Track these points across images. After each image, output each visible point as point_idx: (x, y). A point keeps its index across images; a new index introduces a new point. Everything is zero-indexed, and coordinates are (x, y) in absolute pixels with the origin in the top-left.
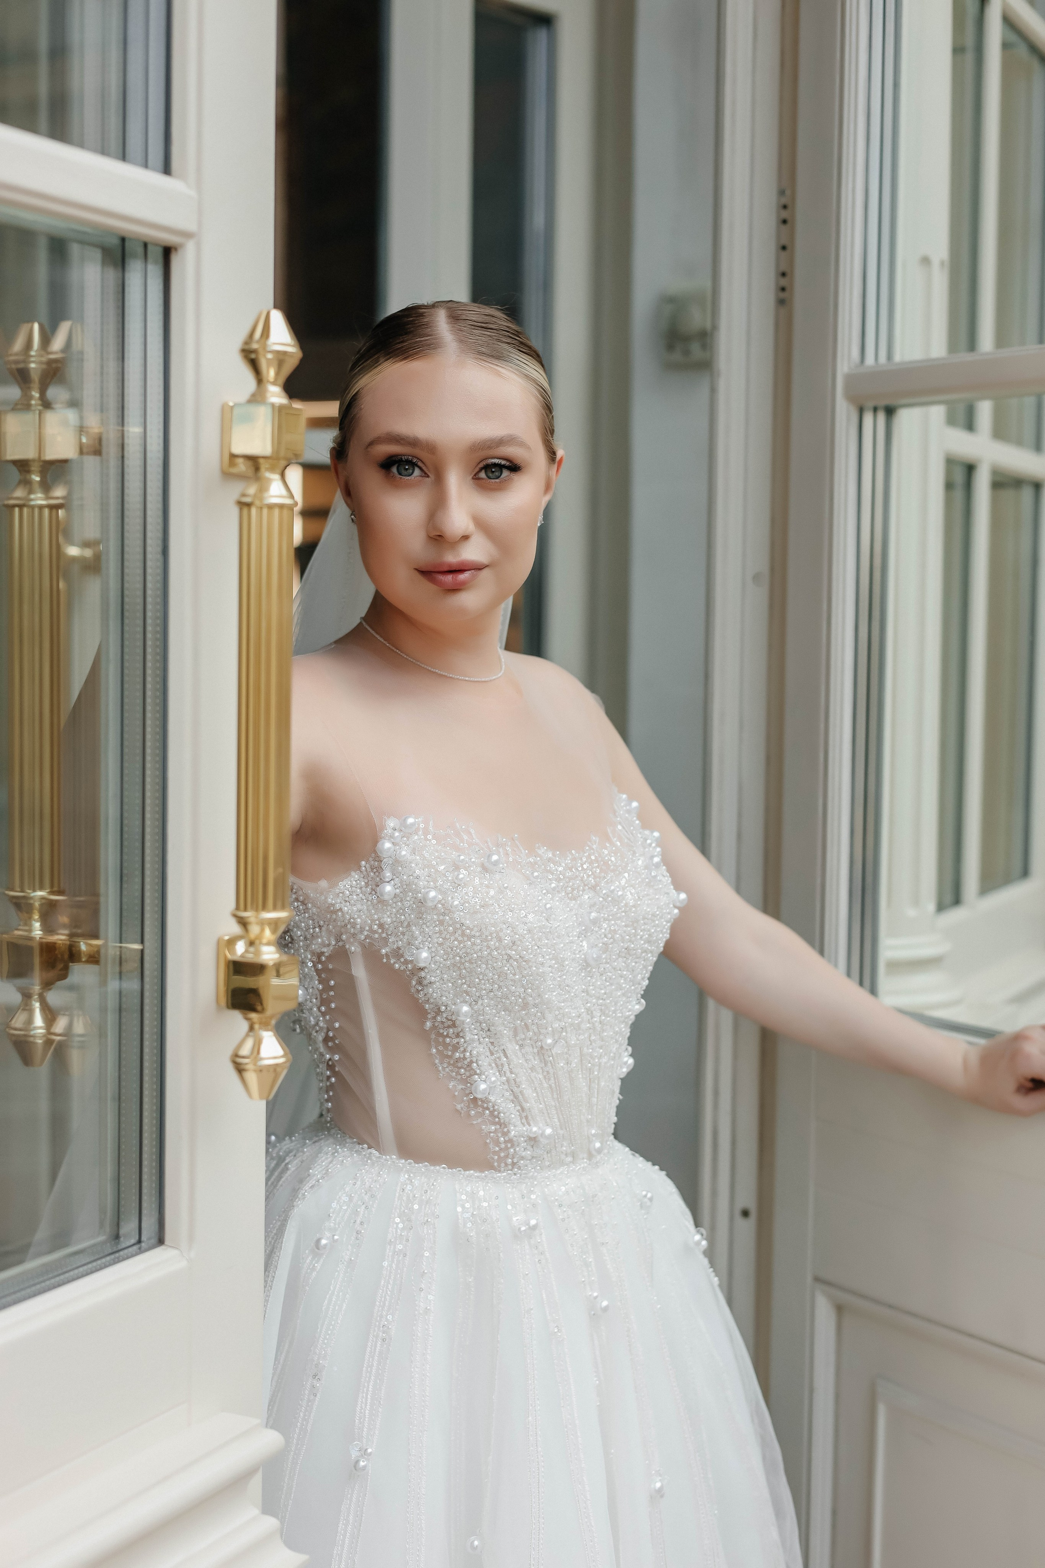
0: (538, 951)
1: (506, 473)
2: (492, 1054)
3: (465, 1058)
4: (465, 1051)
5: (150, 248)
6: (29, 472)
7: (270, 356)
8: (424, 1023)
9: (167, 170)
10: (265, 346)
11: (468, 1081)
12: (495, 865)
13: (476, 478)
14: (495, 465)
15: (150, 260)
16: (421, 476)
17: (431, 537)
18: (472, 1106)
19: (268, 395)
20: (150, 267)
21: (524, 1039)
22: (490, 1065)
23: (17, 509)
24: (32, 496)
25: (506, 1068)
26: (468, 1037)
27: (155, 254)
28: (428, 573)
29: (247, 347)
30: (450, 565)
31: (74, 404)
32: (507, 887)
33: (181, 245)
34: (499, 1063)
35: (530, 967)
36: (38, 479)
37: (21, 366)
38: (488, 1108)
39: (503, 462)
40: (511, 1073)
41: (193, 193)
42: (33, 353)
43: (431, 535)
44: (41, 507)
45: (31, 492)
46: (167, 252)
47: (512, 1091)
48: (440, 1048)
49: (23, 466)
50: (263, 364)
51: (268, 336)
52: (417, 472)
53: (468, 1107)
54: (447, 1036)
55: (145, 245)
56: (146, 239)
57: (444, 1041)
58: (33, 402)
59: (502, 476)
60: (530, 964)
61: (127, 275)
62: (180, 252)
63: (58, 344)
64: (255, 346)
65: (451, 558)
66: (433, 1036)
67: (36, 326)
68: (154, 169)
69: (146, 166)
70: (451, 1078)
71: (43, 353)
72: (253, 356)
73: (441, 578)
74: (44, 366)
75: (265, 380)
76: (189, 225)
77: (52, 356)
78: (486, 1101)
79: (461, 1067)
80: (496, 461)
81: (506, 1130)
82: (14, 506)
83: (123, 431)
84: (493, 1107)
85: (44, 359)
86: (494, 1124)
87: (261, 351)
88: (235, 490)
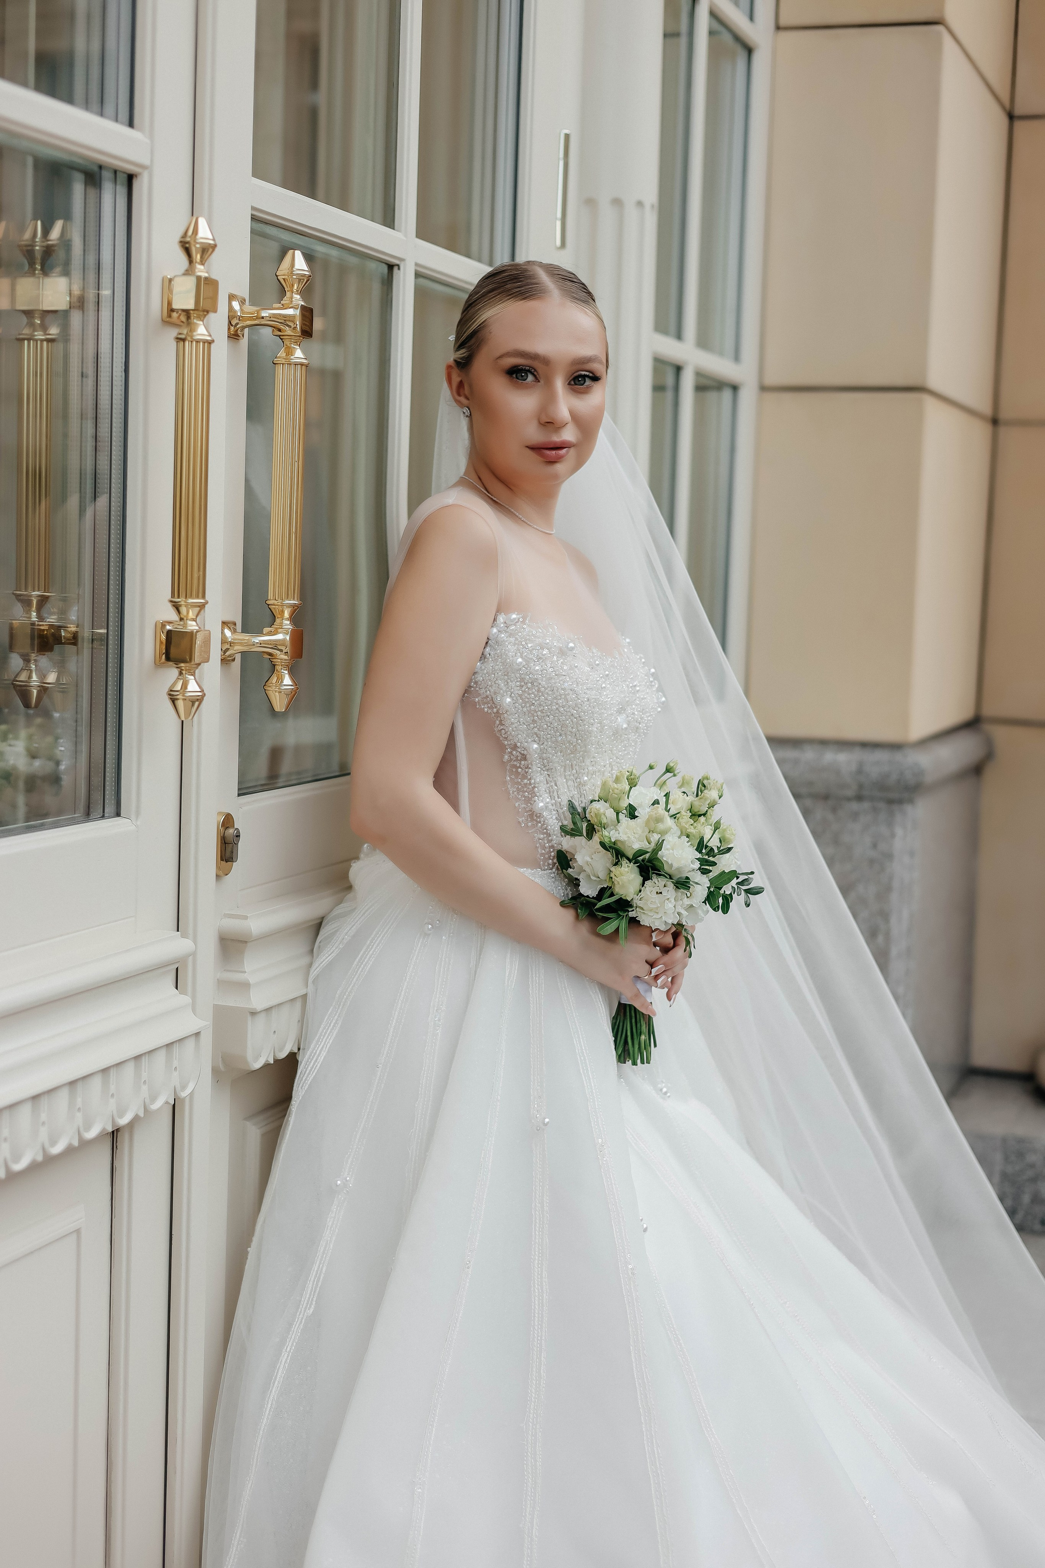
0: (591, 715)
1: (588, 382)
2: (547, 783)
3: (530, 784)
4: (530, 779)
5: (118, 173)
6: (33, 317)
7: (198, 246)
8: (503, 757)
9: (131, 124)
10: (195, 240)
11: (529, 800)
12: (570, 650)
13: (569, 384)
14: (581, 376)
15: (118, 182)
16: (535, 381)
17: (542, 424)
18: (529, 820)
19: (197, 270)
20: (118, 187)
21: (570, 775)
22: (545, 791)
23: (26, 342)
24: (36, 333)
25: (555, 793)
26: (534, 768)
27: (122, 178)
28: (537, 449)
29: (182, 240)
30: (555, 443)
31: (66, 273)
32: (577, 666)
33: (140, 174)
34: (552, 790)
35: (584, 725)
36: (39, 322)
37: (29, 248)
38: (540, 822)
39: (587, 373)
40: (558, 798)
41: (147, 141)
42: (37, 240)
43: (542, 422)
44: (42, 341)
45: (34, 331)
46: (130, 178)
47: (557, 811)
48: (513, 777)
49: (28, 313)
50: (193, 251)
51: (197, 234)
52: (530, 378)
53: (527, 820)
54: (520, 767)
55: (115, 172)
56: (117, 168)
57: (517, 771)
58: (37, 272)
59: (585, 384)
60: (585, 723)
61: (102, 192)
62: (139, 178)
63: (55, 234)
64: (188, 239)
65: (556, 439)
66: (508, 768)
67: (39, 223)
68: (122, 123)
69: (116, 120)
70: (518, 799)
71: (44, 240)
72: (187, 245)
73: (548, 452)
74: (45, 249)
75: (194, 261)
76: (146, 161)
77: (50, 243)
78: (540, 816)
79: (526, 792)
80: (583, 373)
81: (550, 838)
82: (24, 339)
83: (98, 294)
84: (544, 822)
85: (45, 244)
86: (544, 834)
87: (192, 242)
88: (173, 332)
